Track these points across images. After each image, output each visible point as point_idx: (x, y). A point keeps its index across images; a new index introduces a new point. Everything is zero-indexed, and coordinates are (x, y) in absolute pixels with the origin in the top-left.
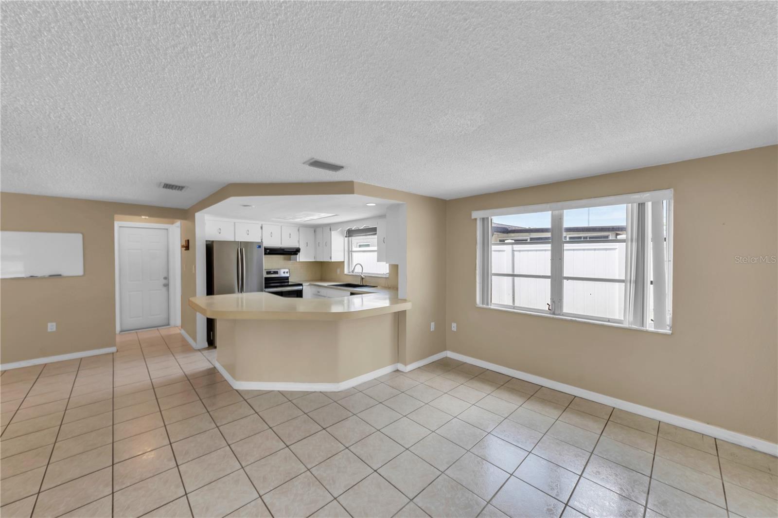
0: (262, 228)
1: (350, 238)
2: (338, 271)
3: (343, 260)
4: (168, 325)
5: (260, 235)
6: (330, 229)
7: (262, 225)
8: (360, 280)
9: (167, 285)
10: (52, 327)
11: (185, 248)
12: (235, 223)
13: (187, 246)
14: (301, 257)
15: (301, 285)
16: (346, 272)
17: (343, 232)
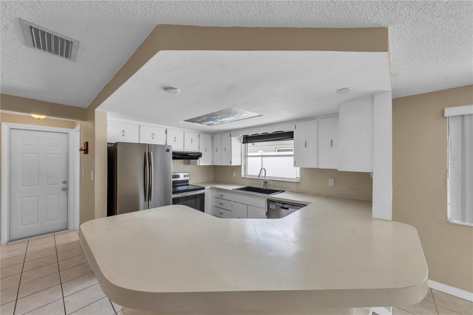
0: (166, 132)
1: (247, 144)
2: (234, 174)
3: (240, 165)
4: (67, 229)
5: (165, 140)
6: (230, 135)
7: (166, 129)
8: (263, 183)
9: (66, 189)
11: (83, 152)
12: (139, 126)
13: (85, 150)
14: (201, 162)
15: (203, 188)
16: (243, 175)
17: (240, 139)
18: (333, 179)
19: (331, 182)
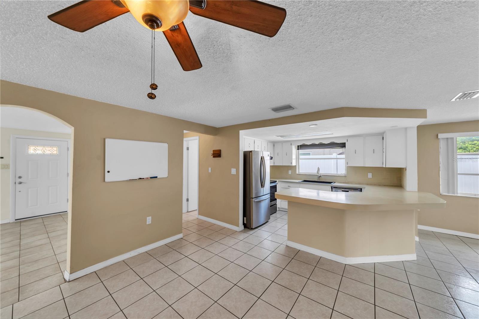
1: (299, 150)
2: (290, 172)
3: (296, 165)
6: (291, 144)
7: (254, 140)
8: (317, 178)
10: (149, 220)
15: (276, 182)
16: (297, 173)
17: (296, 146)
18: (371, 173)
19: (370, 175)
